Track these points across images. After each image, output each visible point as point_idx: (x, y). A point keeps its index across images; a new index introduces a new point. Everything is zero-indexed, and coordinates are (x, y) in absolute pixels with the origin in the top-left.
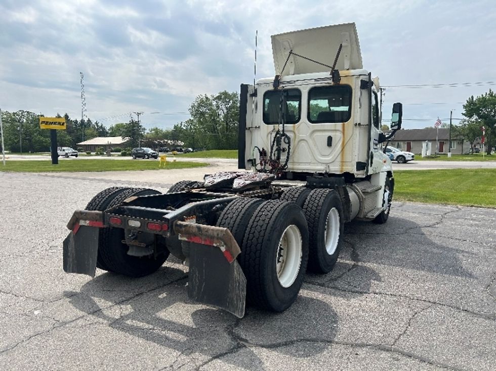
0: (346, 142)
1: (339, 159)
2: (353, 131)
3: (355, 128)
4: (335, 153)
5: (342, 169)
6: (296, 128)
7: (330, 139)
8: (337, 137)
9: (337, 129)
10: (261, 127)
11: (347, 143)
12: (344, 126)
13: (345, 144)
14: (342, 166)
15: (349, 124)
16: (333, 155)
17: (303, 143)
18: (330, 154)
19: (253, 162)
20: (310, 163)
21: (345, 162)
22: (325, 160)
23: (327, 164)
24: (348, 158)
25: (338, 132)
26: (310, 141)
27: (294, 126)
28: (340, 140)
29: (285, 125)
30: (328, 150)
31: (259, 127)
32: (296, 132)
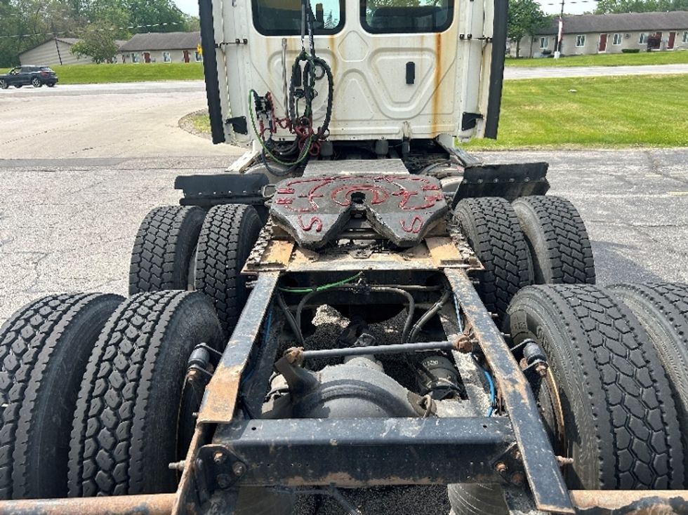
0: (442, 74)
1: (429, 109)
2: (457, 49)
3: (460, 45)
4: (421, 96)
5: (435, 128)
6: (337, 43)
7: (411, 68)
8: (425, 63)
9: (425, 46)
10: (251, 42)
11: (444, 76)
12: (439, 38)
13: (442, 77)
14: (435, 122)
15: (449, 35)
16: (417, 101)
17: (354, 79)
18: (412, 98)
19: (240, 125)
20: (371, 120)
21: (440, 114)
22: (401, 113)
23: (406, 122)
24: (446, 106)
25: (426, 52)
26: (369, 74)
27: (332, 40)
28: (431, 68)
29: (315, 37)
30: (408, 92)
31: (245, 42)
32: (338, 53)
